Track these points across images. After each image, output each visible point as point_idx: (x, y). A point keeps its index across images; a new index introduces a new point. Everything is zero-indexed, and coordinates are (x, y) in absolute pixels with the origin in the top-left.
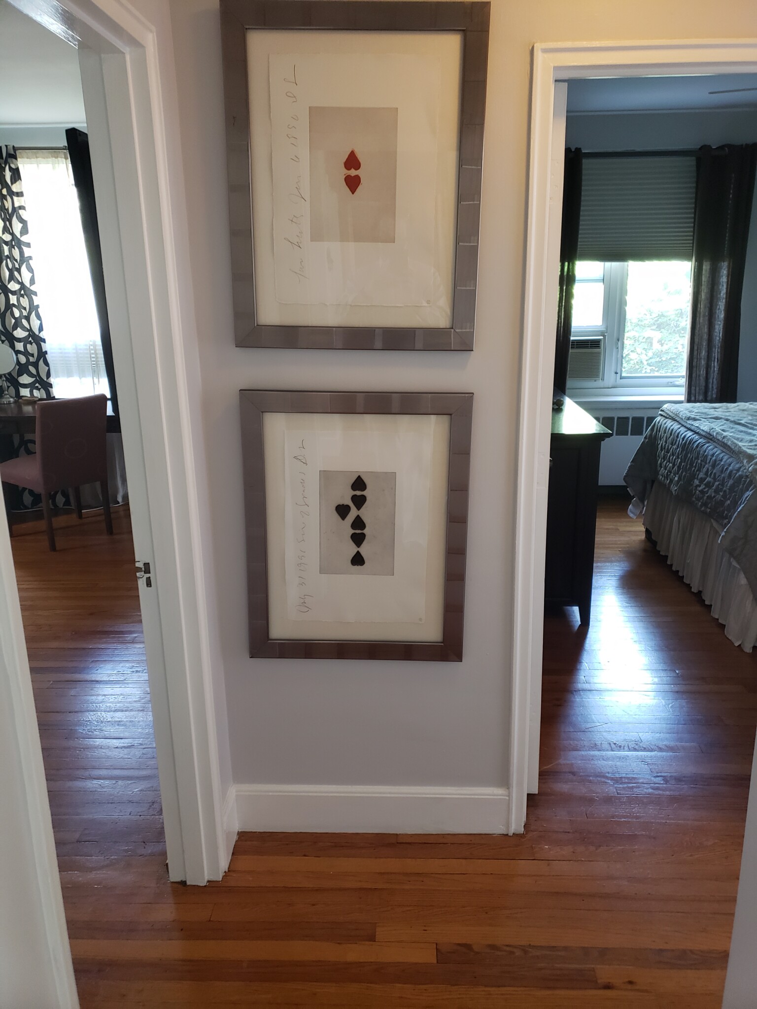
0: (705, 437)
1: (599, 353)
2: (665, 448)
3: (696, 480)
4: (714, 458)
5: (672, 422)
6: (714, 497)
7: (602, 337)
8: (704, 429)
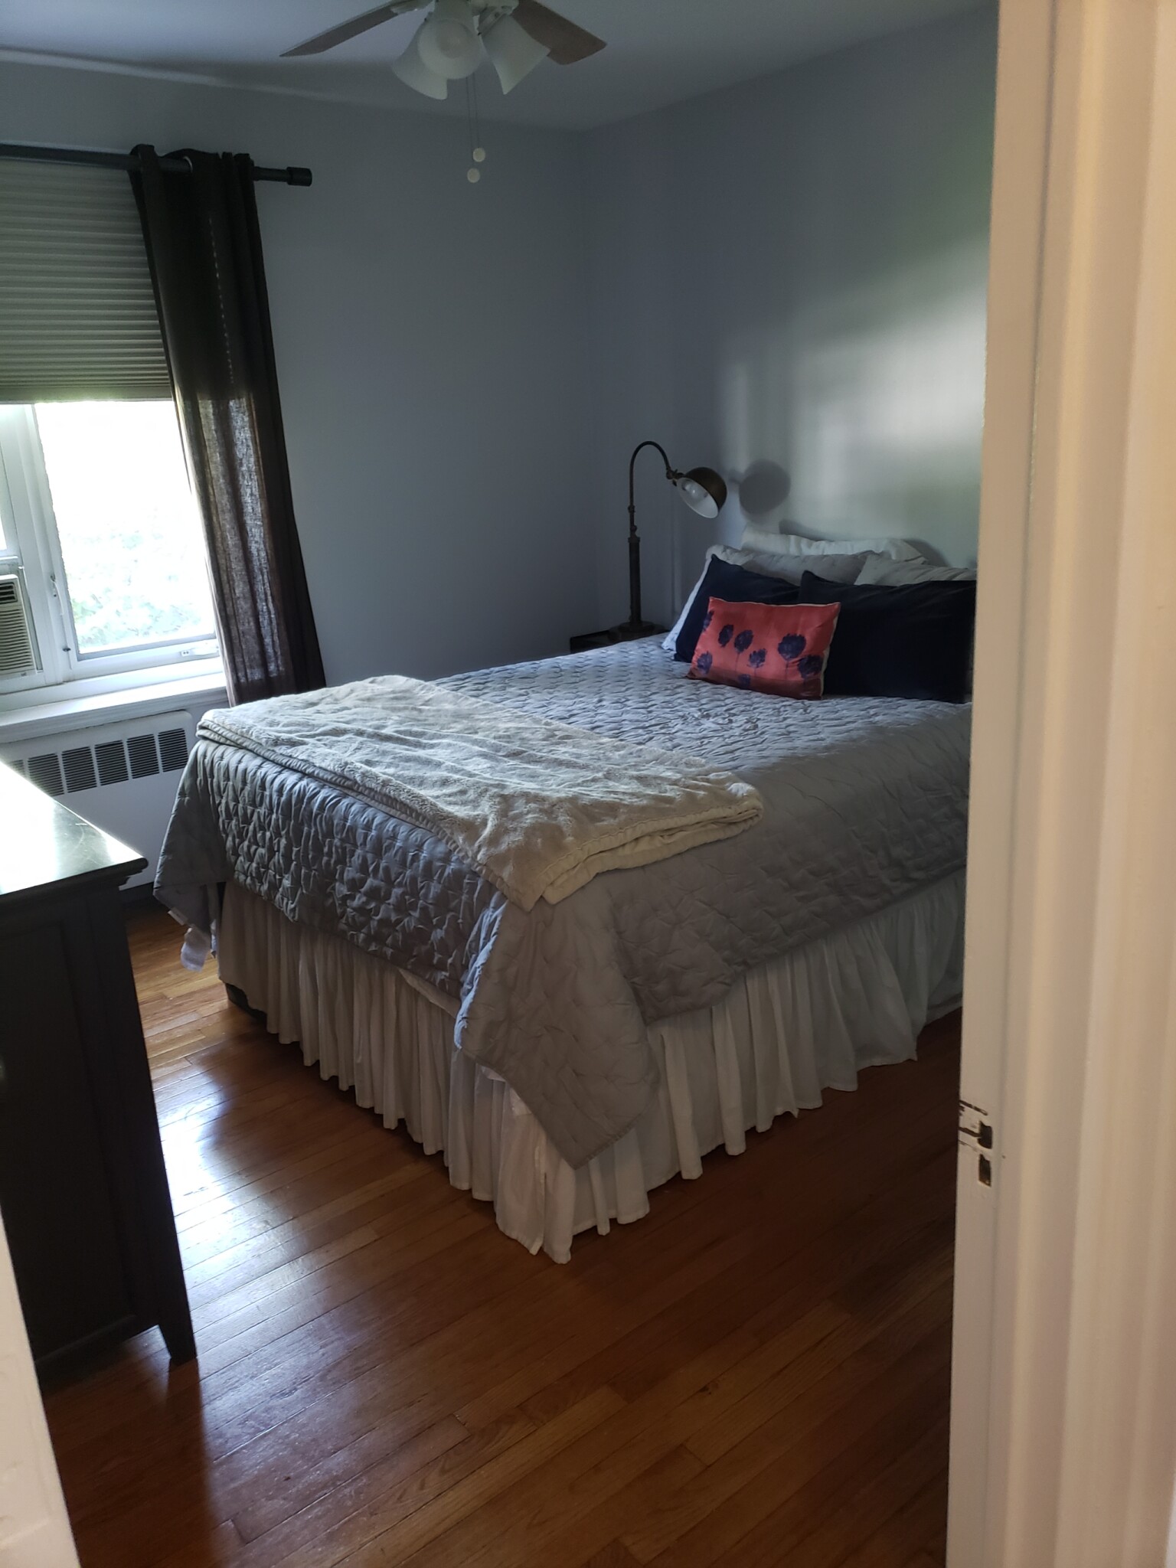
0: (330, 782)
1: (17, 613)
2: (236, 813)
3: (337, 884)
4: (373, 833)
5: (236, 752)
6: (398, 922)
7: (13, 576)
8: (323, 765)
